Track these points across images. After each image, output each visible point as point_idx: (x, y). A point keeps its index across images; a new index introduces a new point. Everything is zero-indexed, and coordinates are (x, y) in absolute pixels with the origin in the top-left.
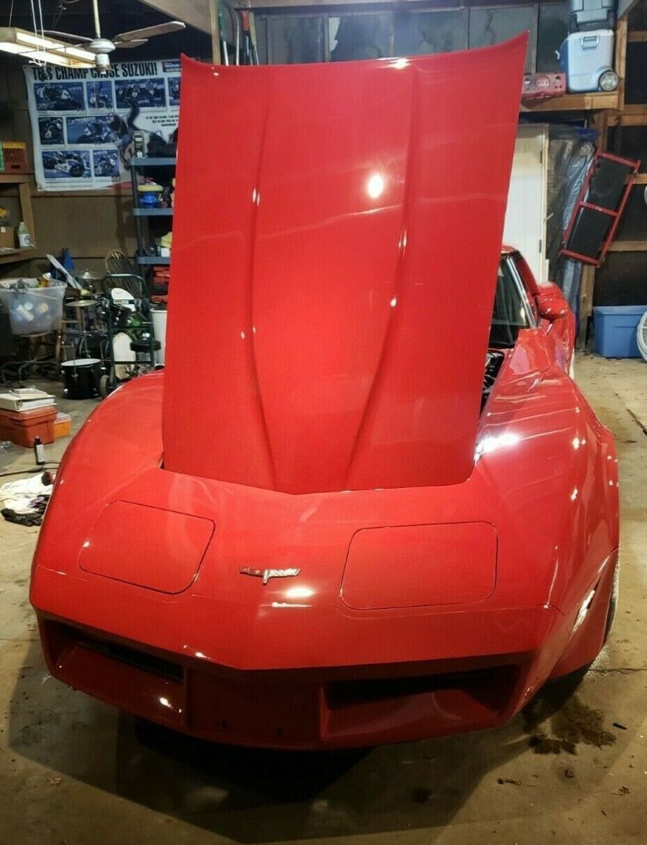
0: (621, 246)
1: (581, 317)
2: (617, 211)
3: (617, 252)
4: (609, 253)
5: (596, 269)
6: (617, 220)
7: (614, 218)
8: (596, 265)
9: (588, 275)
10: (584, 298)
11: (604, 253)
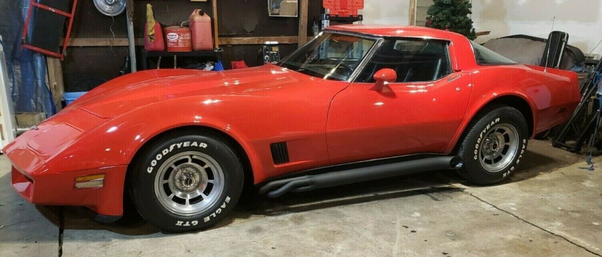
0: (81, 42)
1: (56, 102)
2: (70, 13)
3: (78, 47)
4: (71, 48)
5: (61, 62)
6: (71, 20)
7: (68, 19)
8: (60, 58)
9: (55, 66)
10: (55, 85)
11: (65, 48)
